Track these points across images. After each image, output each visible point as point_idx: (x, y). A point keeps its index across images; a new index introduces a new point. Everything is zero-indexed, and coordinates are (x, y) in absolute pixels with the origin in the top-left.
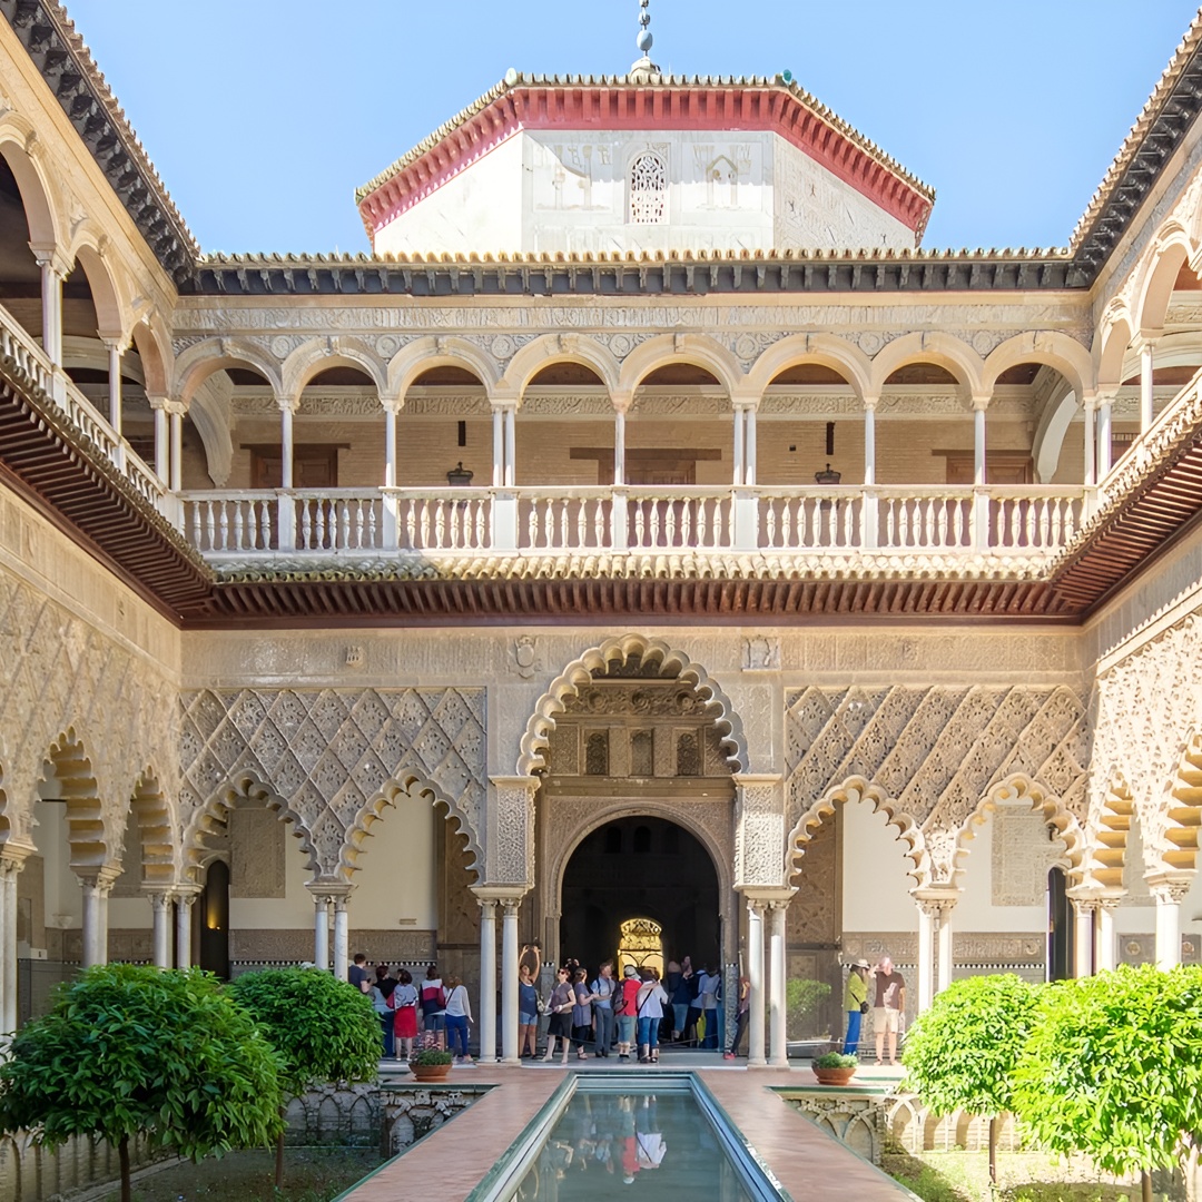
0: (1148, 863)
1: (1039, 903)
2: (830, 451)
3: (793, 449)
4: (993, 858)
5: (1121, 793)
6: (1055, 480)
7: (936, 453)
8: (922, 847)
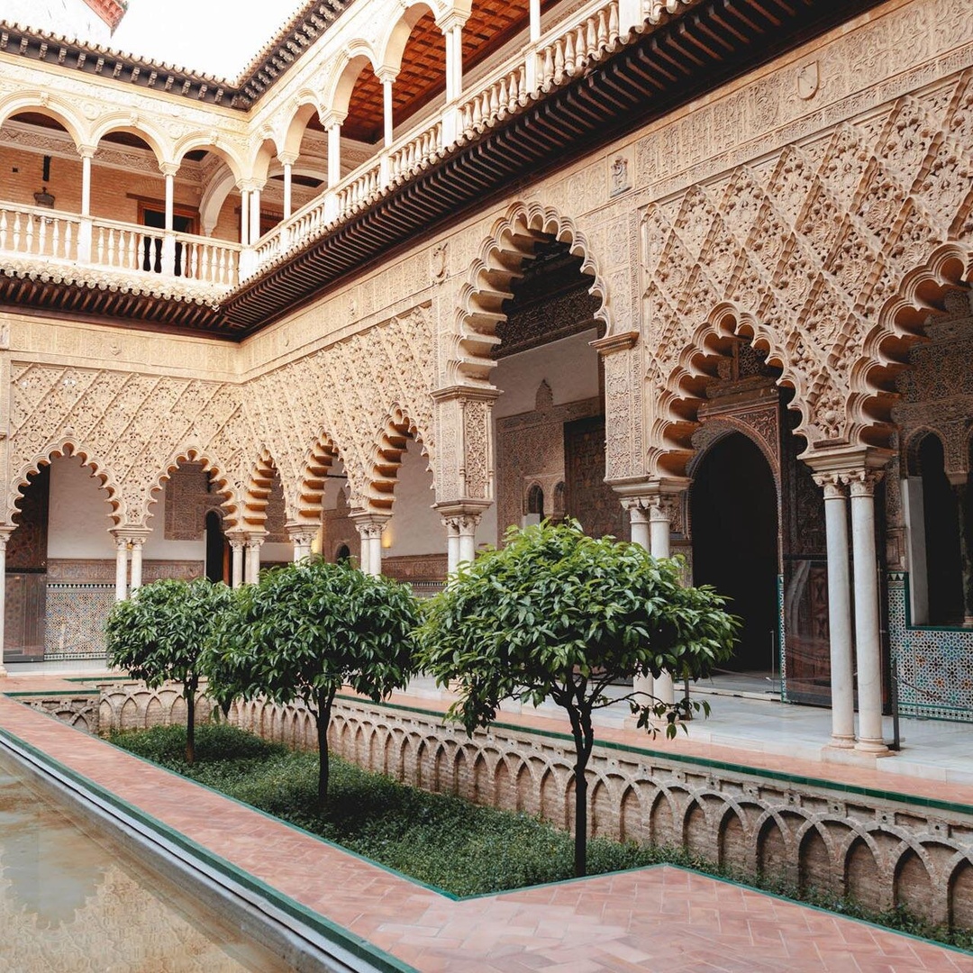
0: (289, 517)
1: (200, 538)
2: (46, 178)
3: (15, 170)
4: (166, 503)
5: (268, 464)
6: (215, 234)
7: (129, 196)
8: (120, 495)
